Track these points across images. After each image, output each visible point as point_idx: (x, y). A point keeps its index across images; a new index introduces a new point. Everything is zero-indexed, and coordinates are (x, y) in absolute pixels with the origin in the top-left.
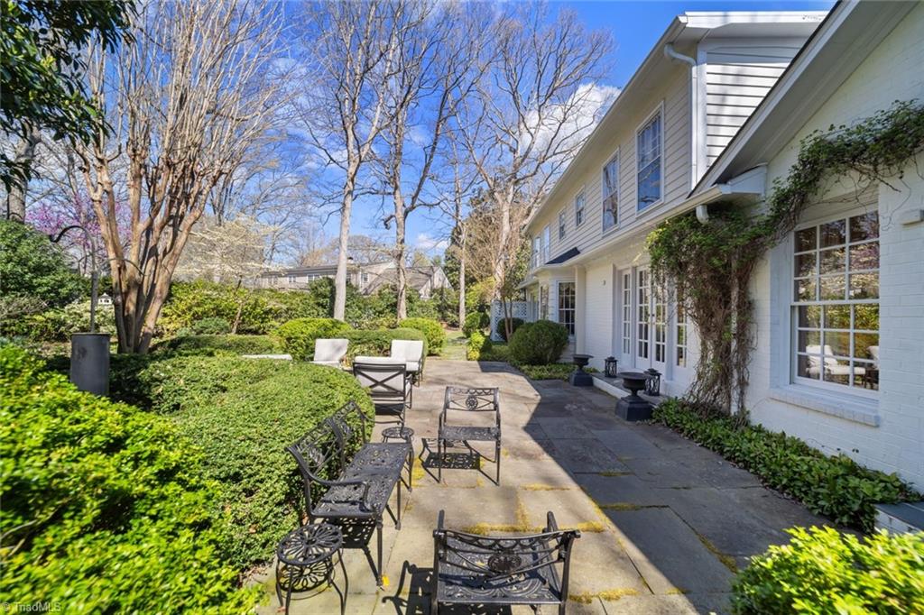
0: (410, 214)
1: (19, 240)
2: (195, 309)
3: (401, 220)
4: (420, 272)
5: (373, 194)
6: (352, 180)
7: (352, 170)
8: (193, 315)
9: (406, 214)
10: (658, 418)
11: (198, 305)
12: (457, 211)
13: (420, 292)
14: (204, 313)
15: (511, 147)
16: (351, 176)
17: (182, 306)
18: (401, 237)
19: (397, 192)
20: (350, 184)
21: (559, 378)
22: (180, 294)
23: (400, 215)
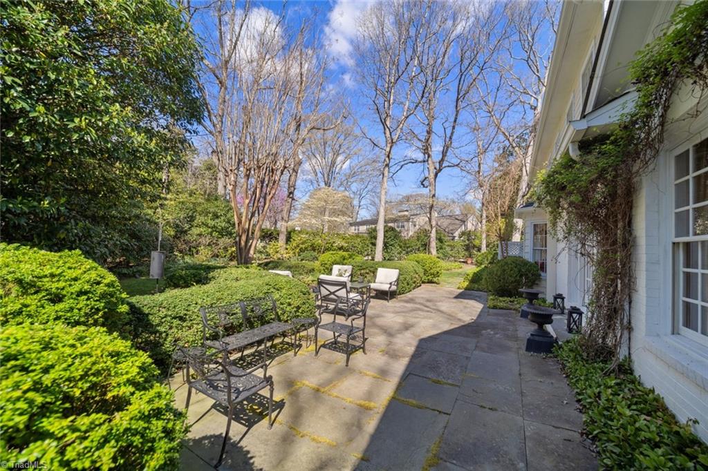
0: (439, 174)
1: (228, 211)
2: (301, 246)
3: (432, 180)
4: (457, 219)
5: (413, 163)
6: (388, 156)
7: (388, 149)
8: (300, 249)
9: (436, 175)
10: (556, 354)
11: (302, 244)
12: (479, 167)
13: (455, 235)
14: (306, 248)
15: (531, 106)
16: (387, 154)
17: (295, 245)
18: (433, 193)
19: (430, 159)
20: (387, 159)
21: (514, 309)
22: (294, 236)
23: (432, 175)
